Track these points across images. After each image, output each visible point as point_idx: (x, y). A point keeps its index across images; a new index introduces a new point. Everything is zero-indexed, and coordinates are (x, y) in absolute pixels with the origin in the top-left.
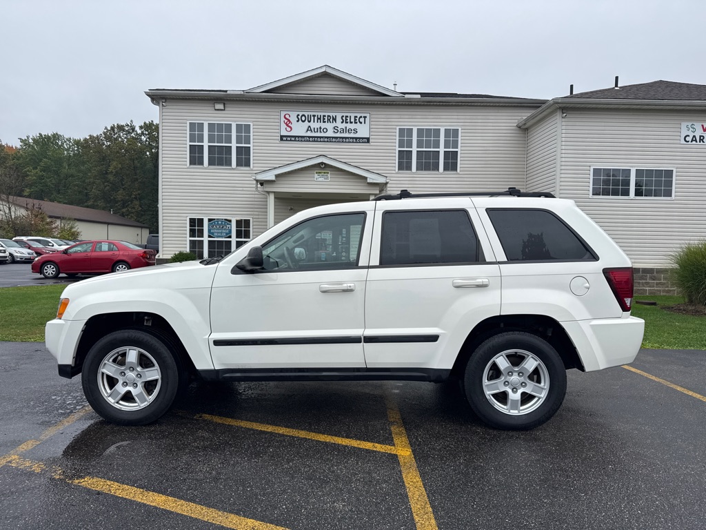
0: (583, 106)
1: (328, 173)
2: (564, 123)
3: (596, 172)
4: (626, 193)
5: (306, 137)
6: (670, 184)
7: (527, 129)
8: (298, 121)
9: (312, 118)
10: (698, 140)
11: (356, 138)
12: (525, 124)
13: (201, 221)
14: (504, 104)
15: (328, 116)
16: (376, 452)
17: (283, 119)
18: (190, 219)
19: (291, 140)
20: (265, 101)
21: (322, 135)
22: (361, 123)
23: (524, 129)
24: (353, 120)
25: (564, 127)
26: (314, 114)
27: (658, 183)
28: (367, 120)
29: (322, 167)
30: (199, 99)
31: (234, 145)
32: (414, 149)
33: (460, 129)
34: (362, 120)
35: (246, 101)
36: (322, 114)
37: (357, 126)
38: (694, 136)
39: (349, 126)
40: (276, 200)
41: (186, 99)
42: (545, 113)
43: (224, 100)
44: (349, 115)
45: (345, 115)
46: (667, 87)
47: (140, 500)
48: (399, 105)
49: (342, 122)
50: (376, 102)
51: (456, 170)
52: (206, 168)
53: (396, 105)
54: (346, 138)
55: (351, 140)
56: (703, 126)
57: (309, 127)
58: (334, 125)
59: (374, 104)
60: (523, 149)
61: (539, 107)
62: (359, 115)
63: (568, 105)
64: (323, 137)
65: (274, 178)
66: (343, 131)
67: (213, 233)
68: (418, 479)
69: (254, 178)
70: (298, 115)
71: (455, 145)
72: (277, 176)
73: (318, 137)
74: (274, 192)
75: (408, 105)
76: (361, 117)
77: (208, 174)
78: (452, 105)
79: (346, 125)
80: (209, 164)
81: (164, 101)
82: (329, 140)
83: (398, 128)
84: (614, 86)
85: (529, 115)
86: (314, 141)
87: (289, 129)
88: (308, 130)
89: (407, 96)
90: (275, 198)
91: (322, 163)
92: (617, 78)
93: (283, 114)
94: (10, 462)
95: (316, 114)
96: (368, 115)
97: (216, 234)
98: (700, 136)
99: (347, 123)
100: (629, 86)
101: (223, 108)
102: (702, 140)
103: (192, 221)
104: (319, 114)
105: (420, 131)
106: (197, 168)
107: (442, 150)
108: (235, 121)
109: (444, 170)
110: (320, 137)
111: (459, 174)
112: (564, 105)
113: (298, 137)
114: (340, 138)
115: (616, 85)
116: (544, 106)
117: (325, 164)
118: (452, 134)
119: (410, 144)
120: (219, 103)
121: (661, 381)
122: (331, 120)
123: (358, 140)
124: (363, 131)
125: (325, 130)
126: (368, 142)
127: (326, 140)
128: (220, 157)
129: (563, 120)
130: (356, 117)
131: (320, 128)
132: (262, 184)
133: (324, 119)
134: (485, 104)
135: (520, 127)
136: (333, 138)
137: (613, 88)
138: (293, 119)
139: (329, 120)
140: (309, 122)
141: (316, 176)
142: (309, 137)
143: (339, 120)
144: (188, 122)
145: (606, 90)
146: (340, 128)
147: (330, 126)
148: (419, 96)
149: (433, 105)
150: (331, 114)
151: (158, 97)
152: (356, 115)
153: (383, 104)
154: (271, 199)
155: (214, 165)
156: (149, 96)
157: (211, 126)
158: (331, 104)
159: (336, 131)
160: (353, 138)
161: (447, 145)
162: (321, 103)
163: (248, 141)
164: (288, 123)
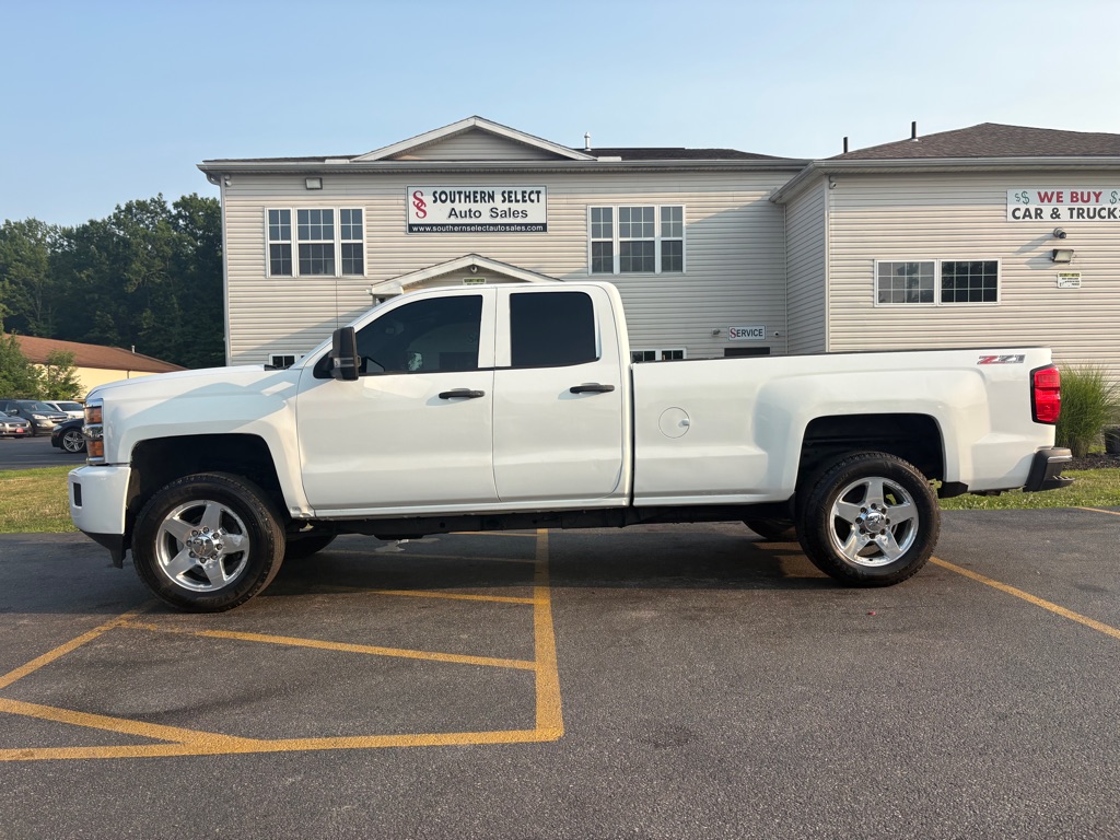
1: (483, 280)
2: (832, 197)
3: (884, 267)
4: (928, 297)
5: (448, 225)
6: (993, 282)
7: (784, 204)
8: (435, 202)
9: (457, 196)
10: (1033, 214)
11: (526, 225)
12: (780, 197)
14: (749, 168)
15: (481, 192)
17: (411, 199)
18: (274, 358)
19: (425, 231)
20: (384, 173)
21: (474, 221)
22: (532, 201)
23: (781, 204)
24: (519, 197)
25: (832, 203)
26: (460, 189)
27: (976, 282)
28: (542, 197)
29: (473, 272)
30: (282, 174)
31: (338, 241)
32: (616, 240)
33: (684, 206)
34: (534, 197)
35: (355, 173)
36: (472, 190)
37: (527, 206)
38: (1027, 210)
39: (514, 206)
41: (262, 175)
42: (807, 181)
43: (321, 174)
44: (513, 189)
45: (507, 189)
46: (994, 134)
48: (590, 172)
49: (504, 201)
50: (554, 170)
51: (678, 267)
52: (295, 279)
53: (585, 172)
54: (510, 225)
55: (519, 228)
56: (1039, 193)
57: (453, 209)
58: (491, 205)
59: (551, 172)
60: (781, 235)
61: (799, 170)
62: (528, 190)
63: (837, 170)
64: (474, 225)
65: (400, 291)
66: (505, 214)
68: (549, 619)
69: (370, 291)
70: (435, 192)
71: (678, 231)
72: (405, 288)
73: (466, 225)
75: (604, 172)
76: (532, 192)
77: (299, 285)
78: (671, 171)
79: (510, 205)
80: (303, 271)
81: (227, 178)
82: (485, 228)
83: (589, 207)
84: (910, 137)
85: (786, 182)
86: (461, 231)
87: (421, 214)
88: (451, 214)
89: (601, 159)
91: (473, 266)
92: (914, 124)
93: (412, 191)
95: (463, 189)
96: (542, 189)
98: (1036, 210)
99: (510, 201)
100: (935, 135)
101: (319, 186)
102: (1040, 215)
104: (468, 189)
106: (281, 279)
107: (658, 237)
108: (339, 206)
109: (665, 268)
110: (471, 225)
111: (684, 276)
113: (437, 225)
114: (501, 225)
115: (913, 136)
116: (806, 169)
117: (478, 267)
118: (673, 215)
119: (609, 233)
120: (314, 179)
122: (486, 198)
123: (528, 228)
124: (535, 213)
125: (477, 214)
126: (545, 229)
127: (479, 228)
128: (317, 261)
129: (832, 192)
130: (524, 192)
131: (470, 211)
132: (382, 301)
133: (475, 197)
134: (721, 168)
135: (774, 202)
136: (490, 225)
137: (909, 140)
138: (428, 199)
139: (482, 198)
140: (453, 202)
141: (465, 285)
142: (454, 225)
143: (498, 198)
144: (267, 210)
145: (898, 143)
146: (500, 210)
147: (485, 207)
148: (619, 159)
149: (642, 172)
150: (486, 190)
151: (215, 173)
152: (524, 189)
153: (566, 172)
155: (308, 273)
156: (203, 170)
157: (302, 214)
158: (485, 173)
159: (494, 215)
160: (521, 225)
161: (665, 232)
162: (470, 173)
163: (359, 235)
164: (420, 205)
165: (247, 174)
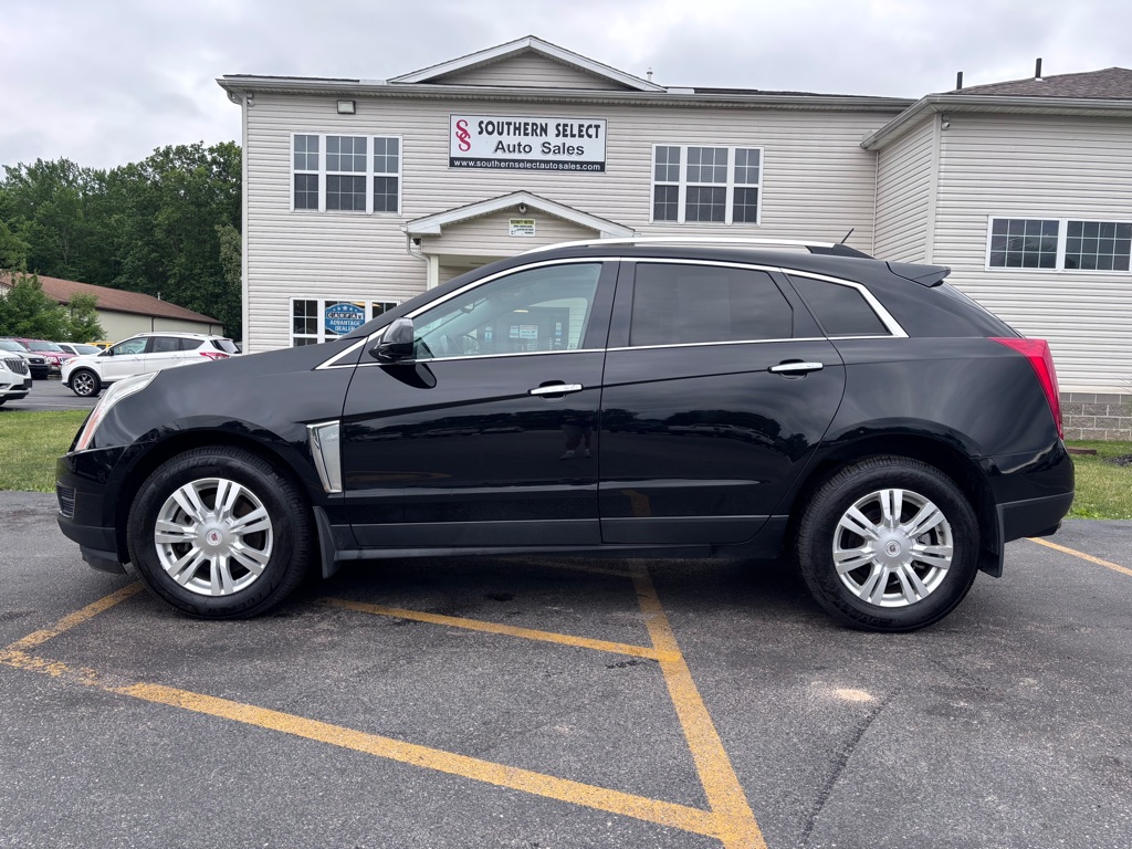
0: (979, 108)
1: (532, 222)
2: (944, 140)
3: (999, 225)
4: (1050, 262)
5: (494, 160)
6: (1125, 247)
7: (878, 151)
8: (480, 133)
9: (506, 127)
11: (582, 163)
12: (875, 142)
13: (313, 305)
14: (840, 108)
15: (533, 124)
16: (621, 655)
17: (455, 129)
18: (295, 302)
19: (461, 166)
20: (424, 98)
21: (523, 156)
22: (590, 136)
23: (874, 152)
24: (576, 131)
25: (944, 147)
26: (509, 120)
27: (1106, 246)
28: (601, 131)
29: (522, 212)
30: (311, 95)
31: (370, 174)
32: (683, 184)
33: (762, 149)
34: (592, 131)
35: (393, 97)
36: (523, 121)
37: (584, 142)
39: (569, 141)
40: (442, 271)
41: (288, 94)
42: (910, 123)
43: (354, 96)
44: (569, 122)
45: (562, 122)
46: (1125, 79)
47: (230, 716)
48: (657, 106)
49: (558, 135)
50: (617, 101)
51: (754, 220)
52: (321, 215)
53: (651, 106)
54: (564, 163)
55: (573, 167)
57: (500, 142)
58: (544, 139)
59: (613, 105)
60: (871, 187)
61: (900, 112)
62: (586, 123)
63: (954, 107)
64: (523, 161)
65: (437, 230)
66: (558, 150)
67: (333, 327)
68: (695, 694)
69: (405, 229)
70: (482, 122)
71: (754, 177)
72: (444, 227)
73: (514, 161)
74: (438, 255)
75: (673, 107)
76: (590, 126)
77: (325, 222)
78: (749, 109)
79: (565, 140)
80: (327, 208)
81: (250, 96)
82: (534, 165)
83: (654, 146)
84: (1034, 76)
85: (882, 126)
86: (508, 168)
87: (464, 146)
88: (497, 148)
89: (669, 91)
90: (440, 266)
91: (522, 205)
92: (1039, 62)
93: (455, 119)
94: (9, 660)
95: (513, 120)
97: (339, 328)
99: (566, 136)
100: (1061, 76)
101: (351, 110)
103: (298, 306)
105: (693, 152)
106: (306, 214)
107: (730, 185)
108: (373, 133)
109: (737, 218)
110: (520, 161)
111: (759, 228)
112: (946, 107)
113: (481, 160)
114: (554, 162)
115: (1038, 75)
116: (909, 110)
117: (527, 206)
118: (749, 158)
119: (675, 175)
120: (346, 102)
121: (1106, 564)
122: (538, 131)
123: (584, 166)
124: (593, 150)
125: (527, 149)
126: (602, 169)
127: (529, 165)
128: (346, 195)
129: (944, 133)
130: (581, 126)
131: (519, 145)
132: (417, 241)
133: (526, 129)
134: (807, 107)
135: (866, 148)
136: (541, 162)
137: (1033, 79)
138: (473, 129)
139: (534, 131)
140: (500, 134)
141: (511, 227)
142: (500, 161)
143: (552, 131)
144: (292, 135)
145: (1020, 82)
146: (553, 145)
147: (535, 142)
148: (692, 92)
149: (716, 108)
150: (538, 121)
151: (241, 89)
152: (581, 122)
153: (630, 105)
154: (434, 266)
155: (336, 208)
156: (223, 86)
157: (332, 142)
158: (538, 102)
159: (546, 150)
160: (576, 163)
161: (739, 177)
162: (522, 102)
163: (394, 167)
164: (464, 136)
165: (272, 93)
